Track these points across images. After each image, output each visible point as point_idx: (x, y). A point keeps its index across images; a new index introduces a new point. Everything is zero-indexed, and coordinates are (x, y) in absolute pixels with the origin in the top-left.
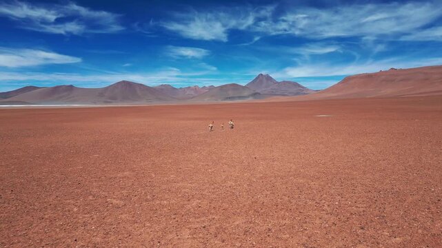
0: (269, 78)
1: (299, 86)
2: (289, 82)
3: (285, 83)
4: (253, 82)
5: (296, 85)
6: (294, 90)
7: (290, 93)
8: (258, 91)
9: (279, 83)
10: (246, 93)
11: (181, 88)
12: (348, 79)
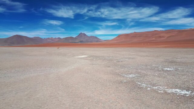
0: (85, 35)
2: (93, 37)
4: (78, 36)
5: (96, 38)
6: (96, 40)
7: (94, 41)
8: (81, 40)
9: (89, 37)
10: (77, 41)
11: (45, 39)
12: (119, 36)
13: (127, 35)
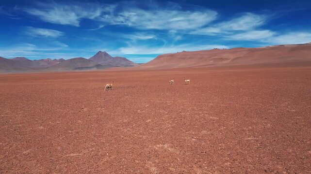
0: (106, 54)
1: (128, 60)
2: (120, 58)
3: (117, 58)
4: (95, 56)
5: (125, 59)
6: (124, 63)
7: (122, 65)
8: (99, 63)
9: (114, 58)
10: (91, 65)
11: (35, 60)
12: (160, 57)
13: (171, 56)
